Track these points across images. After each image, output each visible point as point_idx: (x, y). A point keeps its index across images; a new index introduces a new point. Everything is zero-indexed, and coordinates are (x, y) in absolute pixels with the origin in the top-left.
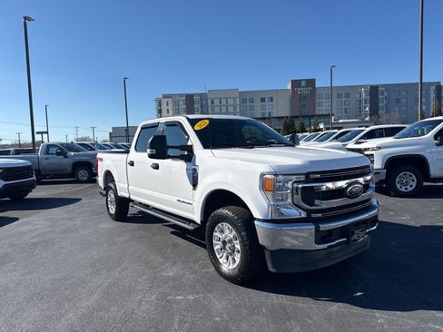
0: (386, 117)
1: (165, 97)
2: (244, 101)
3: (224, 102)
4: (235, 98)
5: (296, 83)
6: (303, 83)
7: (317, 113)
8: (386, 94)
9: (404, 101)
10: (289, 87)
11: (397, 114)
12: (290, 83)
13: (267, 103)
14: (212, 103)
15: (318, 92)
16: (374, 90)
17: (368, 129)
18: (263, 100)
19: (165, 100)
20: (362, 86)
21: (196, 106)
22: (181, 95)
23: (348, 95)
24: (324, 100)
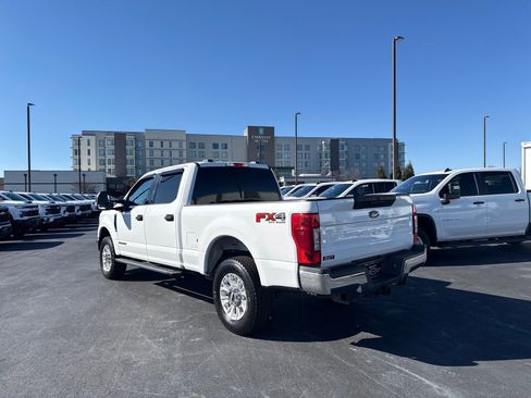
0: (347, 173)
1: (86, 133)
2: (192, 145)
3: (166, 145)
4: (181, 142)
5: (253, 130)
6: (261, 131)
7: (276, 165)
8: (346, 149)
9: (363, 157)
10: (246, 134)
11: (357, 170)
12: (247, 130)
13: (220, 150)
14: (151, 144)
15: (277, 142)
16: (334, 143)
17: (356, 184)
18: (215, 146)
19: (85, 138)
20: (323, 139)
21: (128, 147)
22: (109, 133)
23: (308, 148)
24: (283, 152)
